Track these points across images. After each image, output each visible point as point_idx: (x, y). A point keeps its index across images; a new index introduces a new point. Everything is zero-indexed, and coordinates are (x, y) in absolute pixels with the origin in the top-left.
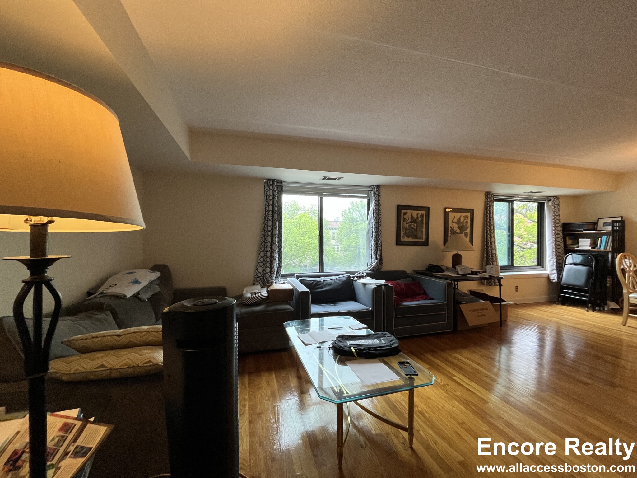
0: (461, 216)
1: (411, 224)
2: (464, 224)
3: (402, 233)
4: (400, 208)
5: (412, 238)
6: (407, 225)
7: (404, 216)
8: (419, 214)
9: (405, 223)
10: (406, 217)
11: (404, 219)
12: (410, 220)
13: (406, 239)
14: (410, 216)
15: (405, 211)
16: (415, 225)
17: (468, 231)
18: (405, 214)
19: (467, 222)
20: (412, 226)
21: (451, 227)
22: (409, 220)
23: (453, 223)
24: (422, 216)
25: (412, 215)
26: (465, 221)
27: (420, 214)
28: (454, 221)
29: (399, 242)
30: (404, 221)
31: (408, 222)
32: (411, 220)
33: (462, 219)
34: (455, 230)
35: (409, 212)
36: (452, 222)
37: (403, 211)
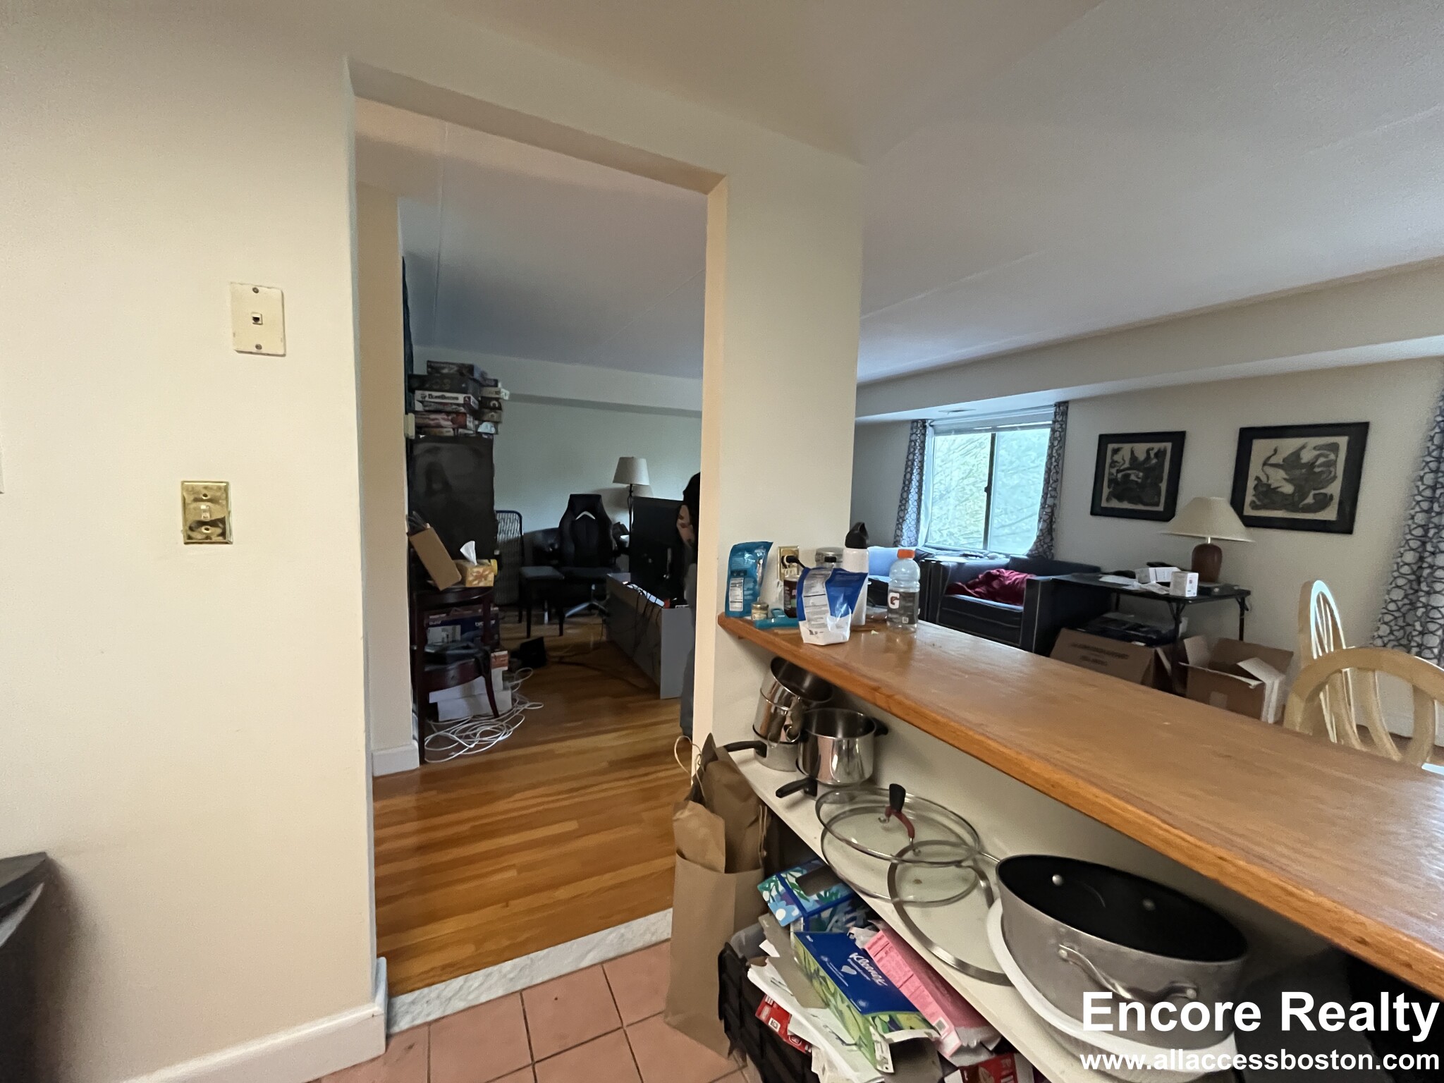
0: (1303, 447)
1: (1129, 472)
2: (1317, 470)
3: (1106, 491)
4: (1104, 440)
5: (1131, 501)
6: (1120, 475)
7: (1112, 456)
8: (1153, 449)
9: (1114, 471)
10: (1116, 458)
11: (1113, 463)
12: (1127, 465)
13: (1115, 504)
14: (1128, 457)
15: (1116, 446)
16: (1141, 474)
17: (1335, 489)
18: (1116, 451)
19: (1332, 464)
20: (1133, 477)
21: (1258, 478)
22: (1124, 463)
23: (1270, 470)
24: (1160, 454)
25: (1132, 452)
26: (1321, 460)
27: (1156, 450)
28: (1273, 461)
29: (1097, 510)
30: (1111, 466)
31: (1122, 468)
32: (1130, 464)
33: (1306, 456)
34: (1272, 487)
35: (1126, 448)
36: (1265, 464)
37: (1111, 447)
